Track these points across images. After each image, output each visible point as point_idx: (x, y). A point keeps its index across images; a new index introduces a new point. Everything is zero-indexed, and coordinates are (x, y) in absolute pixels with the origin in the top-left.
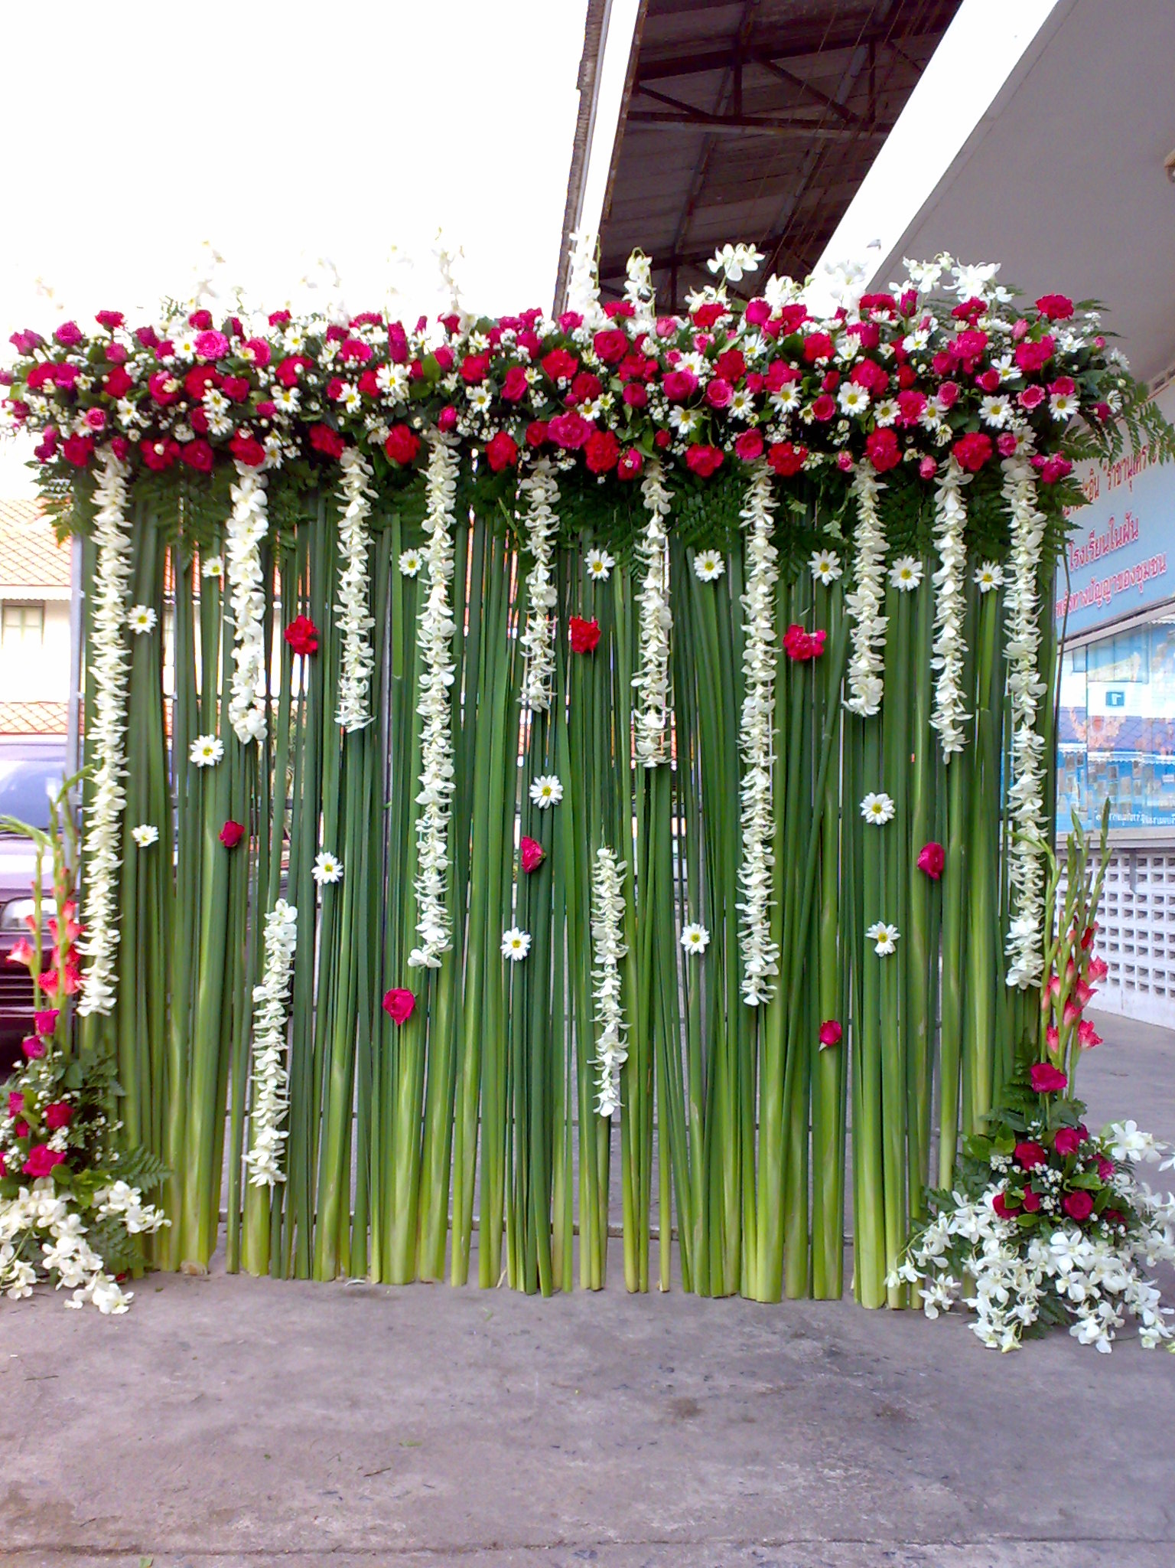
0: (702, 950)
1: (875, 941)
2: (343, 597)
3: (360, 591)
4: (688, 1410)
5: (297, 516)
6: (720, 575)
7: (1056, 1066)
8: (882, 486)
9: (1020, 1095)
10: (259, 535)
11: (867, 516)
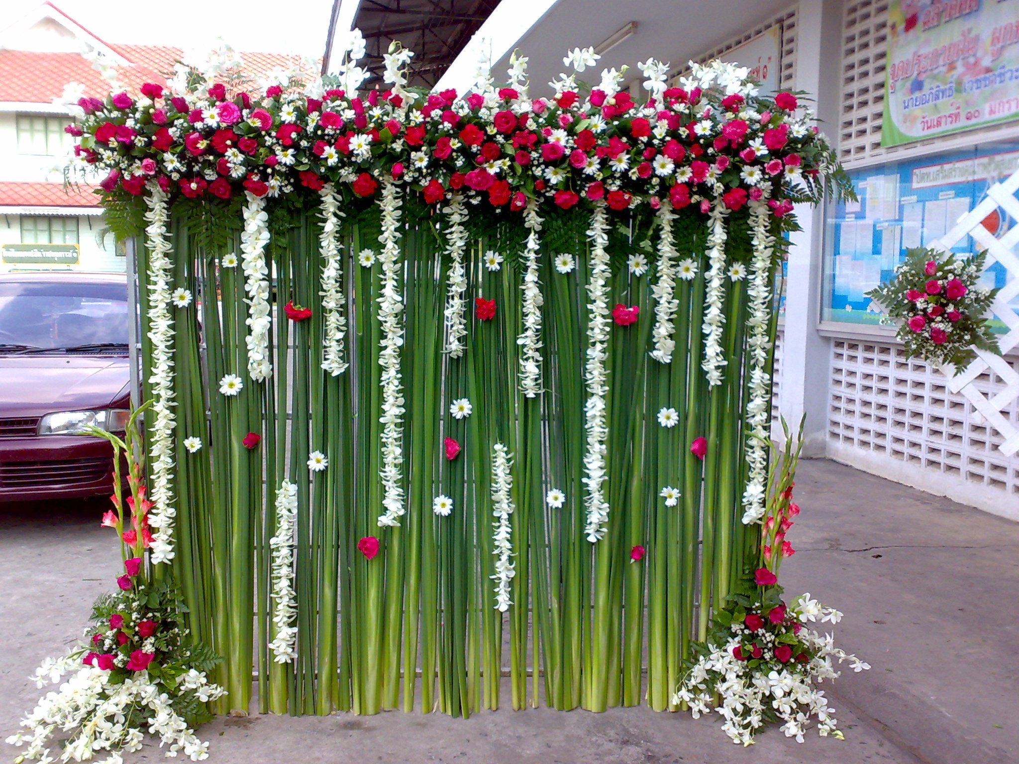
0: (560, 506)
1: (665, 498)
2: (325, 287)
3: (336, 281)
5: (288, 226)
6: (572, 270)
7: (768, 568)
8: (676, 217)
9: (747, 585)
10: (264, 242)
11: (667, 237)
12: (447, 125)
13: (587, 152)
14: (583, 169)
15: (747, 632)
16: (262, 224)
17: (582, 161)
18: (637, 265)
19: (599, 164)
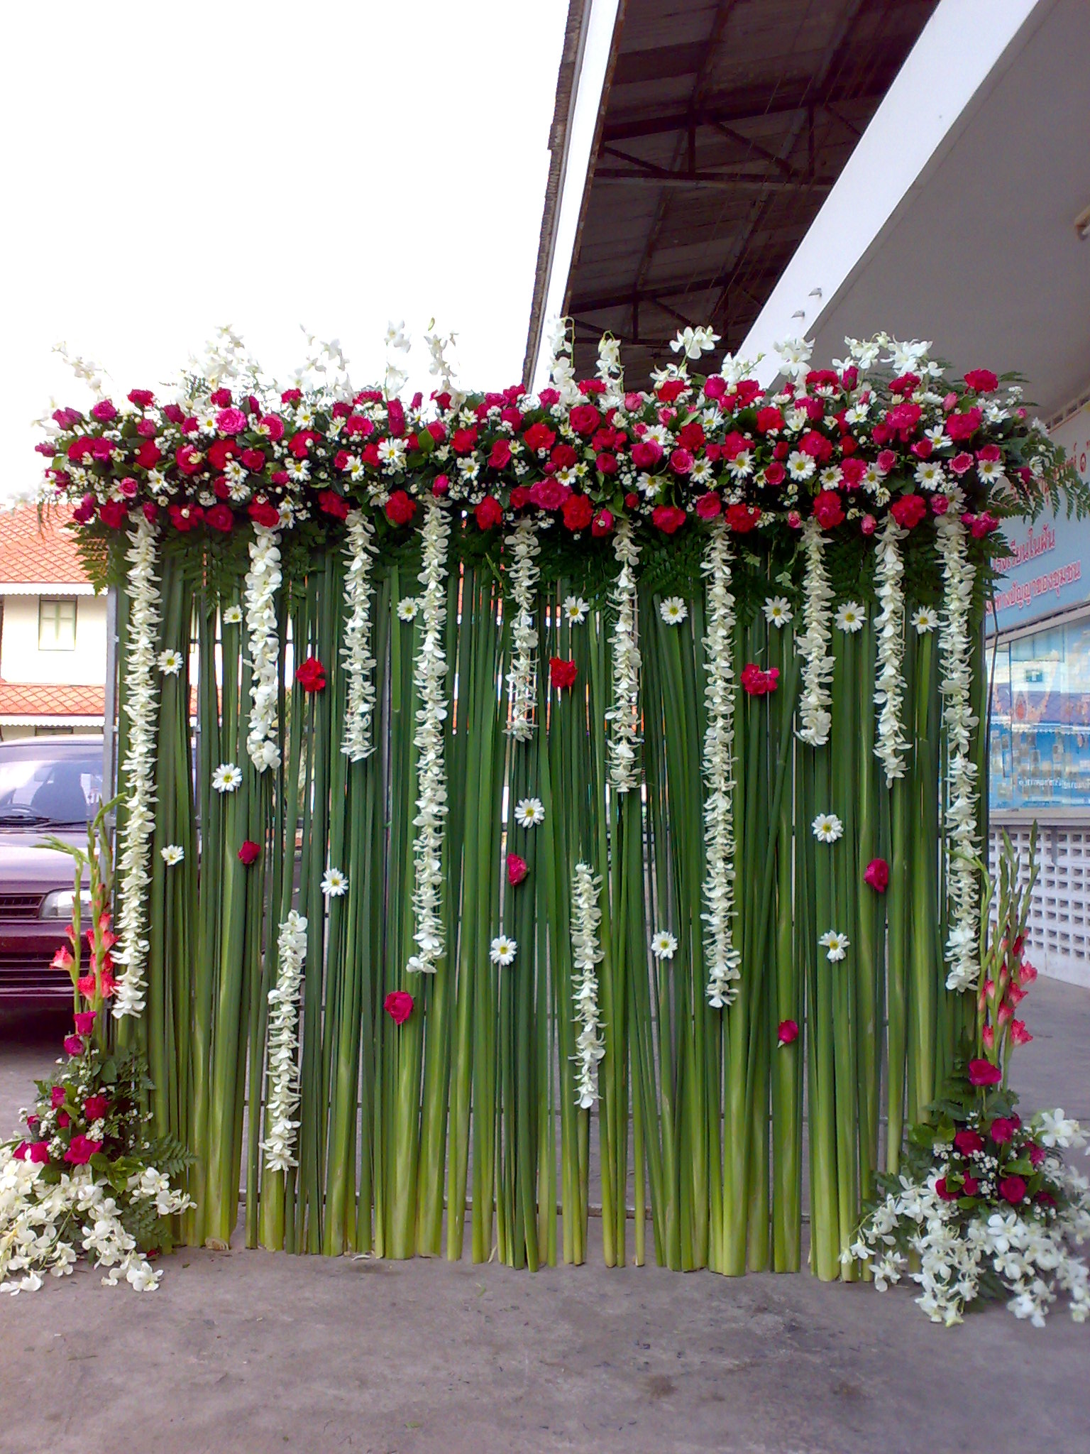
0: (671, 956)
1: (827, 949)
2: (348, 642)
3: (363, 636)
4: (664, 1387)
5: (307, 569)
6: (684, 619)
7: (992, 1061)
8: (828, 541)
9: (959, 1088)
10: (274, 587)
11: (816, 569)
12: (506, 425)
13: (696, 455)
14: (691, 474)
15: (956, 1155)
16: (272, 564)
17: (687, 464)
18: (778, 611)
19: (712, 467)
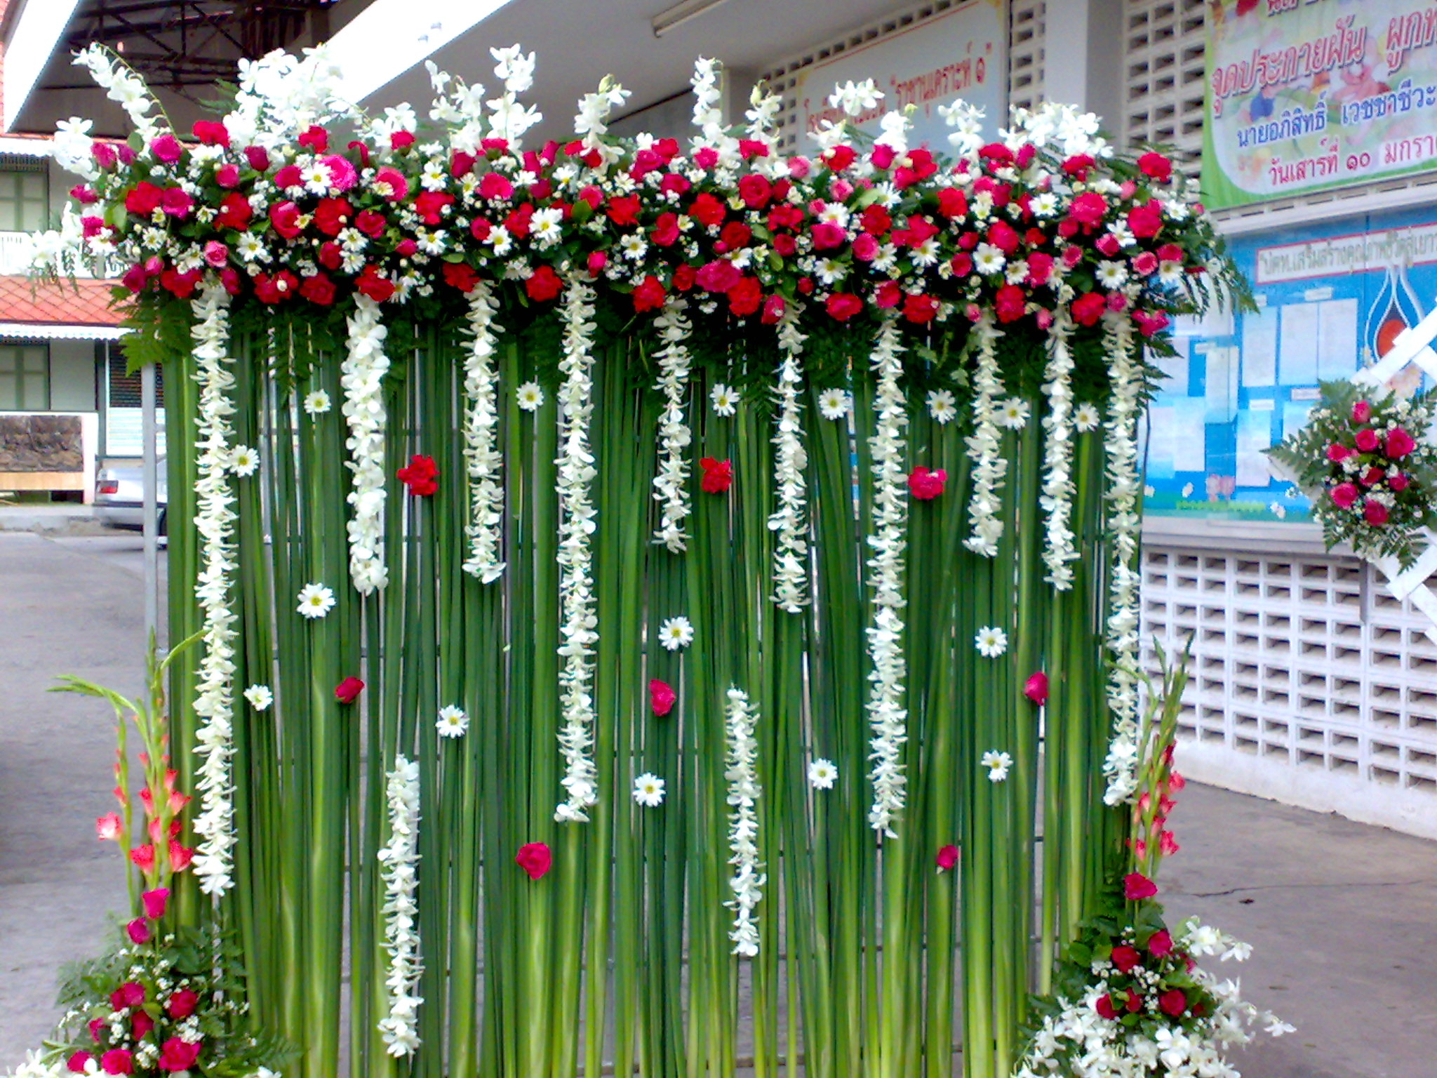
0: (829, 786)
1: (989, 769)
2: (472, 442)
3: (491, 433)
6: (845, 414)
8: (1001, 334)
9: (1110, 901)
10: (381, 373)
11: (988, 363)
12: (672, 195)
13: (878, 238)
14: (871, 262)
15: (1116, 972)
16: (377, 345)
17: (872, 249)
18: (941, 406)
19: (895, 255)
